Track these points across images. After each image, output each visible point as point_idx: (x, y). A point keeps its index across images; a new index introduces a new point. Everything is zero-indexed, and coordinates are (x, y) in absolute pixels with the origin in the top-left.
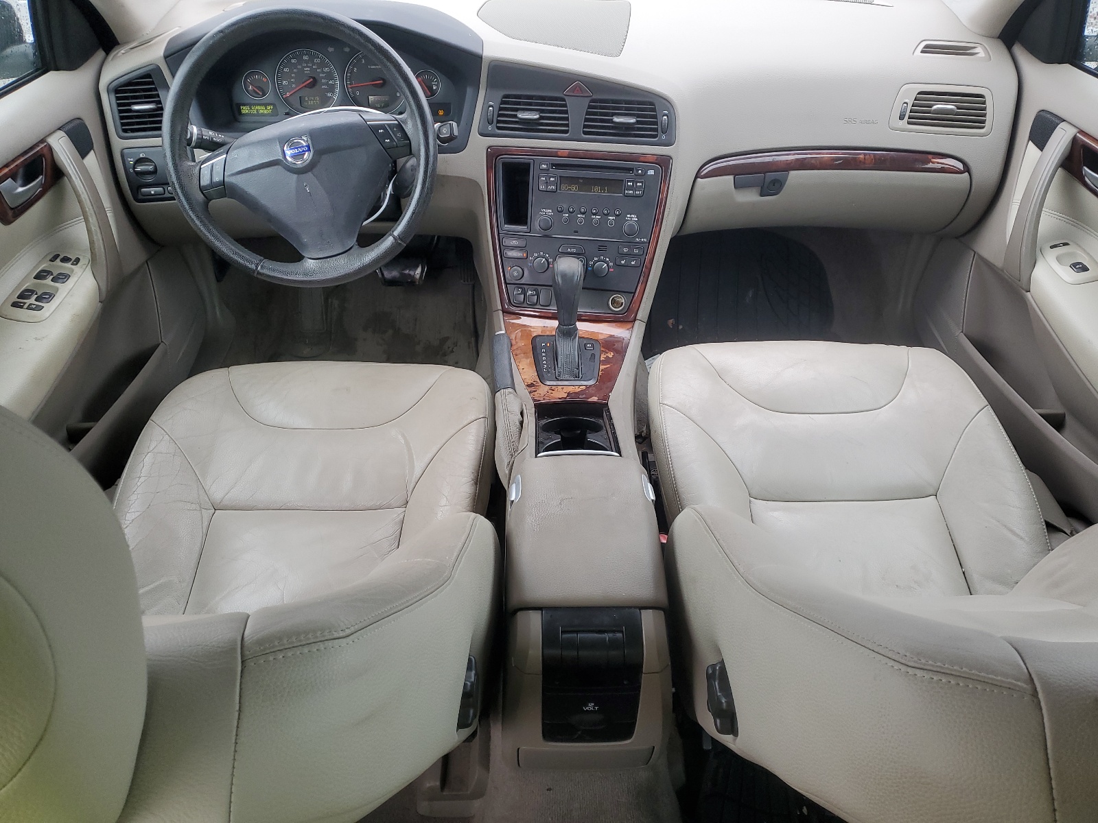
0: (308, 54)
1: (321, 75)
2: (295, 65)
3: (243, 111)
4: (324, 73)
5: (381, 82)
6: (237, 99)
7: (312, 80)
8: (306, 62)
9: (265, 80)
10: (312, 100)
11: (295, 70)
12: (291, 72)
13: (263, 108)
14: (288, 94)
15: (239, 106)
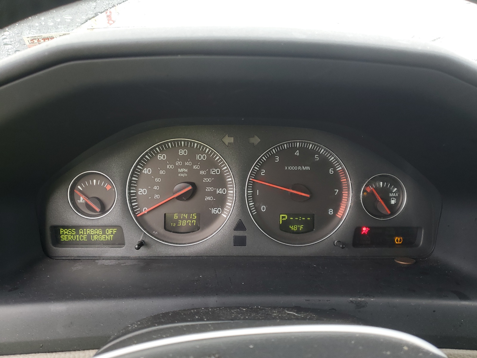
0: (185, 147)
1: (205, 180)
2: (163, 164)
3: (64, 238)
4: (208, 175)
5: (308, 196)
6: (53, 220)
7: (190, 187)
8: (183, 159)
9: (109, 187)
10: (184, 218)
11: (162, 172)
12: (156, 173)
13: (99, 231)
14: (145, 210)
15: (56, 230)
